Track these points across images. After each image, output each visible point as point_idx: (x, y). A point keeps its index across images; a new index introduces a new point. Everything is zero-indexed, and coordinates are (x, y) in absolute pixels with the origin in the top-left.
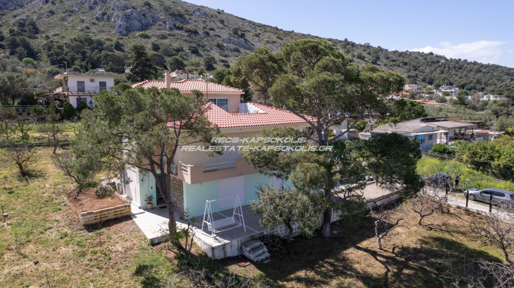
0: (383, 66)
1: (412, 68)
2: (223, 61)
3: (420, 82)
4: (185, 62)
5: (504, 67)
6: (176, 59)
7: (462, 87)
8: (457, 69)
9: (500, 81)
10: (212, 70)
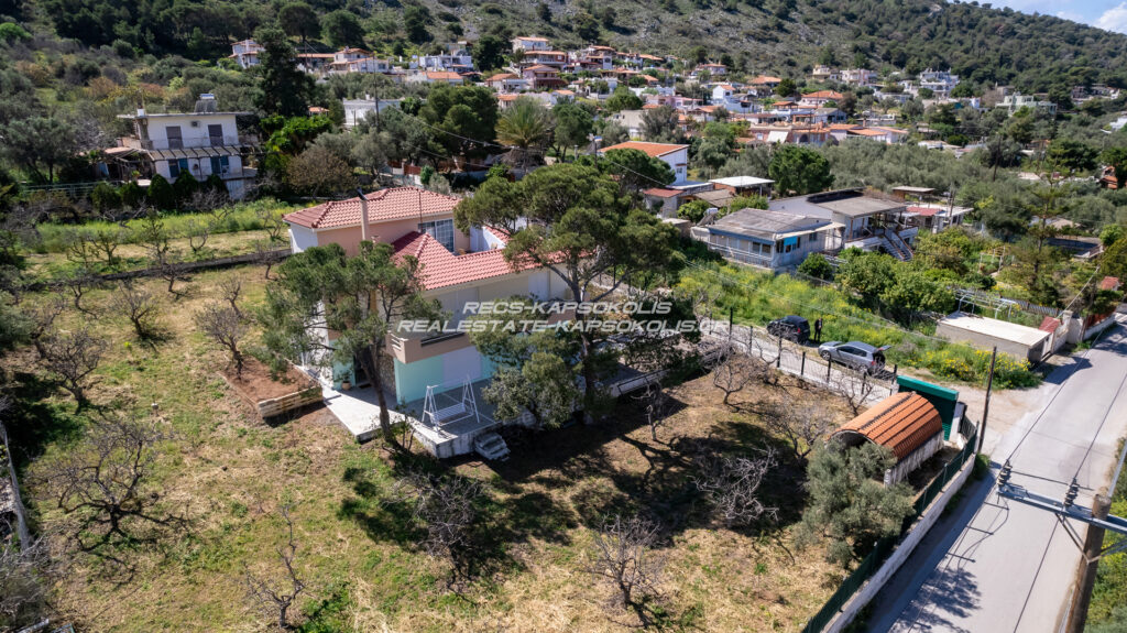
0: (801, 24)
1: (864, 29)
2: (448, 18)
3: (878, 61)
4: (364, 24)
5: (1068, 21)
6: (343, 17)
7: (967, 73)
8: (964, 28)
9: (1052, 58)
10: (424, 40)
